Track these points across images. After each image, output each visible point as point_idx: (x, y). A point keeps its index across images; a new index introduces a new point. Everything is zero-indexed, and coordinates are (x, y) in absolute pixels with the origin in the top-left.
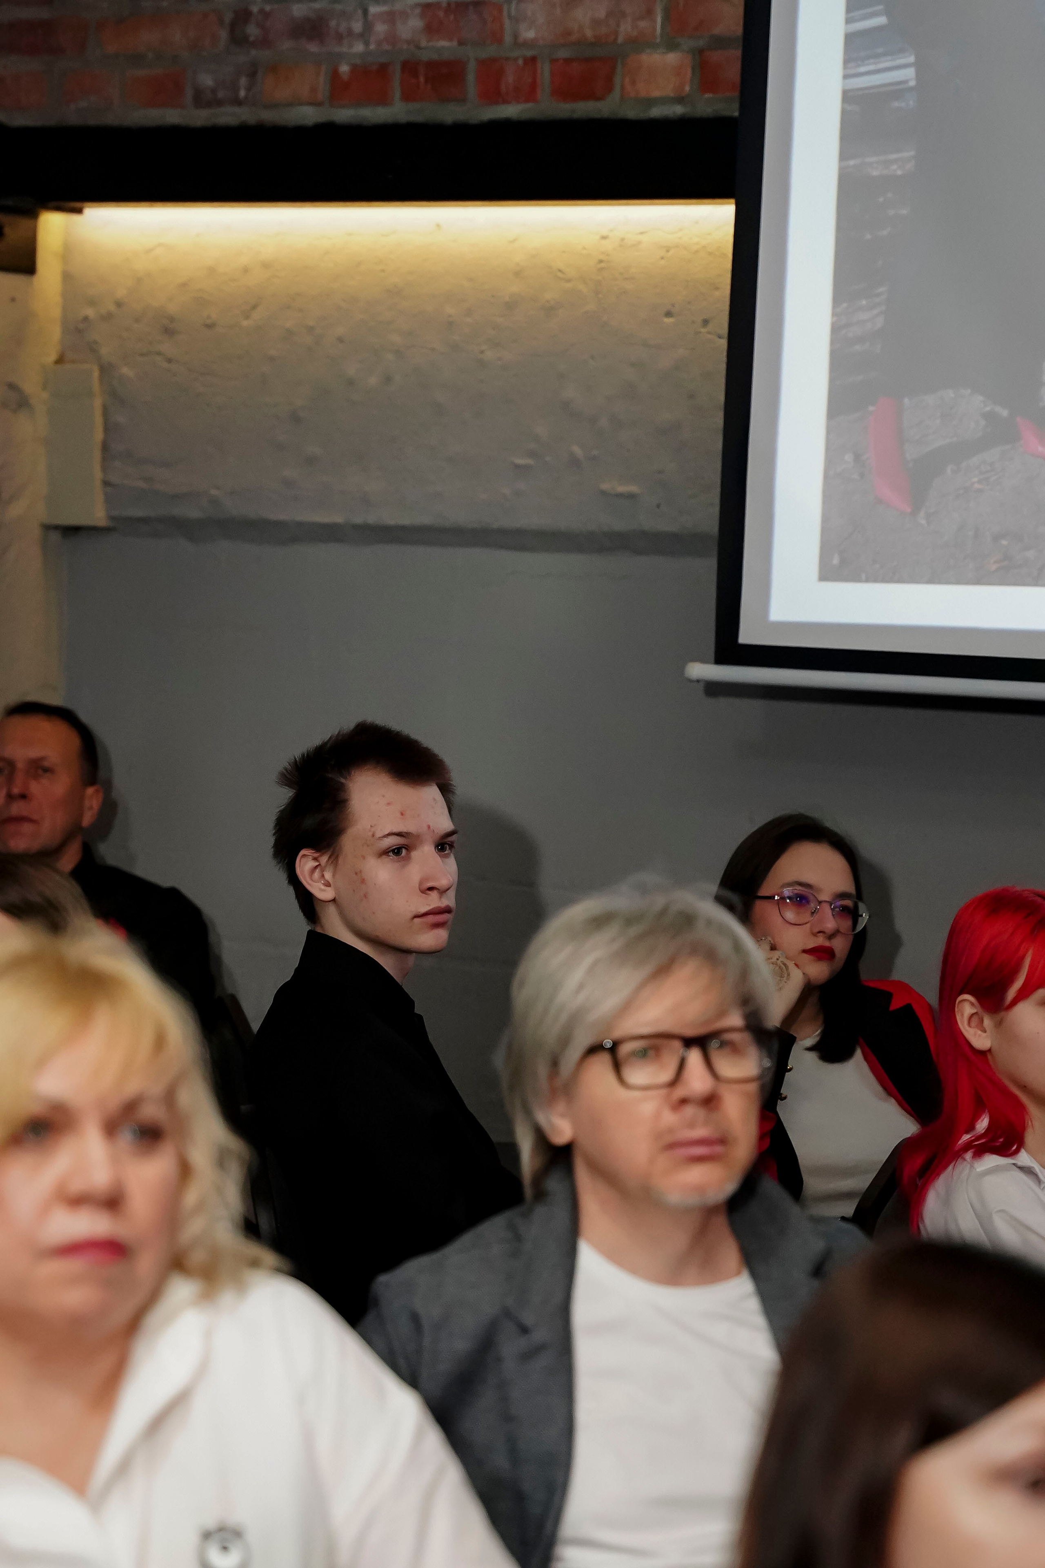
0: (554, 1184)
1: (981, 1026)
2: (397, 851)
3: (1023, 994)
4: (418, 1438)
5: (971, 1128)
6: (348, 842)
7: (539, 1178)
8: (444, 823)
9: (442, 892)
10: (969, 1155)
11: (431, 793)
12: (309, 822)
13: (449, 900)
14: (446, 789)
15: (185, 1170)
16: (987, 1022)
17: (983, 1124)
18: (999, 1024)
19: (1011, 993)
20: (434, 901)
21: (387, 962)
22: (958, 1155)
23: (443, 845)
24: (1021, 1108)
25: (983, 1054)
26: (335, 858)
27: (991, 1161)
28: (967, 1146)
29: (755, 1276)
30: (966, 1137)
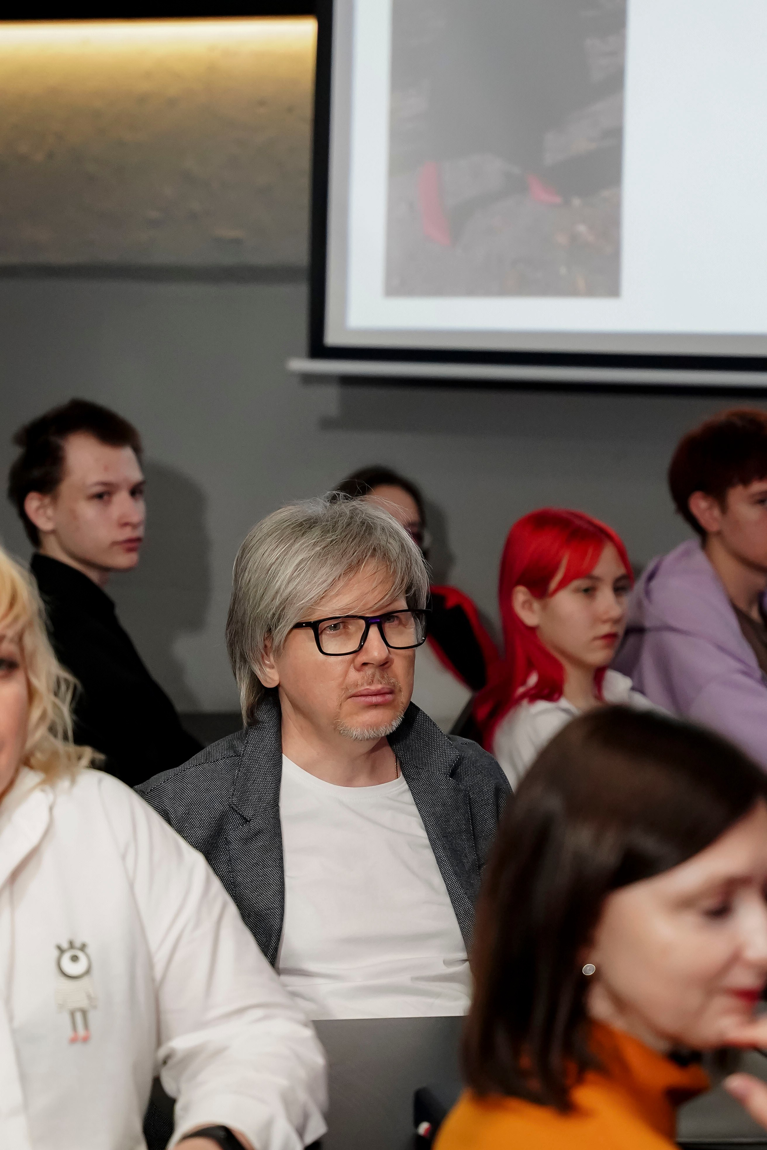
0: (264, 715)
1: (531, 609)
2: (99, 496)
3: (562, 584)
4: (208, 883)
5: (524, 682)
6: (65, 488)
7: (251, 711)
8: (135, 475)
9: (134, 526)
10: (525, 702)
11: (127, 453)
12: (36, 473)
13: (139, 532)
14: (137, 450)
15: (31, 693)
16: (536, 605)
17: (533, 680)
18: (544, 608)
19: (554, 584)
20: (128, 533)
21: (93, 576)
22: (516, 702)
23: (135, 491)
24: (559, 669)
25: (533, 630)
26: (55, 499)
27: (542, 705)
28: (523, 696)
29: (407, 777)
30: (521, 690)
